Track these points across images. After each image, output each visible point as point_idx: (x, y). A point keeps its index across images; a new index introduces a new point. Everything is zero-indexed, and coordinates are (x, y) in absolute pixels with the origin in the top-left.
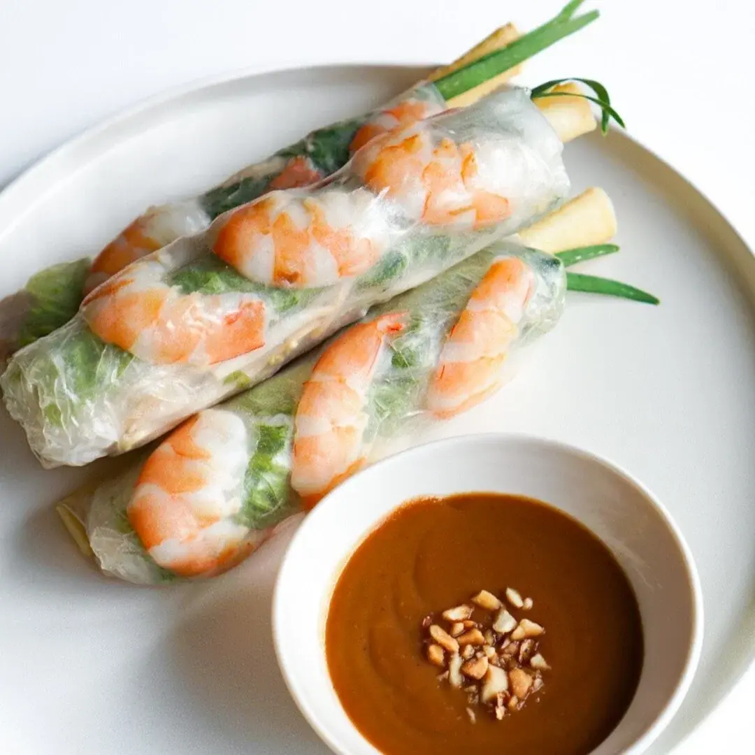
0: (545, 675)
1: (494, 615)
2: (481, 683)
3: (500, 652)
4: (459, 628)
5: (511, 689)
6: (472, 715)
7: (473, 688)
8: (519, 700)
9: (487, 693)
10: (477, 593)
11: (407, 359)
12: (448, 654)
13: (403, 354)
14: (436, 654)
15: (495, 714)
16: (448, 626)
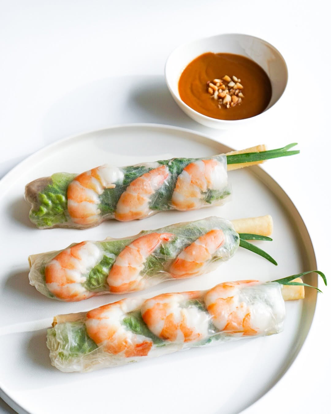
0: (242, 98)
1: (229, 82)
2: (223, 98)
3: (229, 91)
4: (218, 84)
5: (232, 101)
6: (220, 107)
7: (221, 100)
8: (234, 104)
9: (225, 101)
10: (224, 76)
11: (166, 252)
12: (214, 91)
13: (165, 250)
14: (211, 90)
15: (226, 106)
16: (215, 84)
